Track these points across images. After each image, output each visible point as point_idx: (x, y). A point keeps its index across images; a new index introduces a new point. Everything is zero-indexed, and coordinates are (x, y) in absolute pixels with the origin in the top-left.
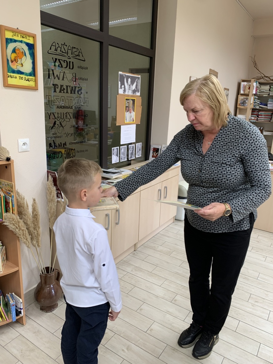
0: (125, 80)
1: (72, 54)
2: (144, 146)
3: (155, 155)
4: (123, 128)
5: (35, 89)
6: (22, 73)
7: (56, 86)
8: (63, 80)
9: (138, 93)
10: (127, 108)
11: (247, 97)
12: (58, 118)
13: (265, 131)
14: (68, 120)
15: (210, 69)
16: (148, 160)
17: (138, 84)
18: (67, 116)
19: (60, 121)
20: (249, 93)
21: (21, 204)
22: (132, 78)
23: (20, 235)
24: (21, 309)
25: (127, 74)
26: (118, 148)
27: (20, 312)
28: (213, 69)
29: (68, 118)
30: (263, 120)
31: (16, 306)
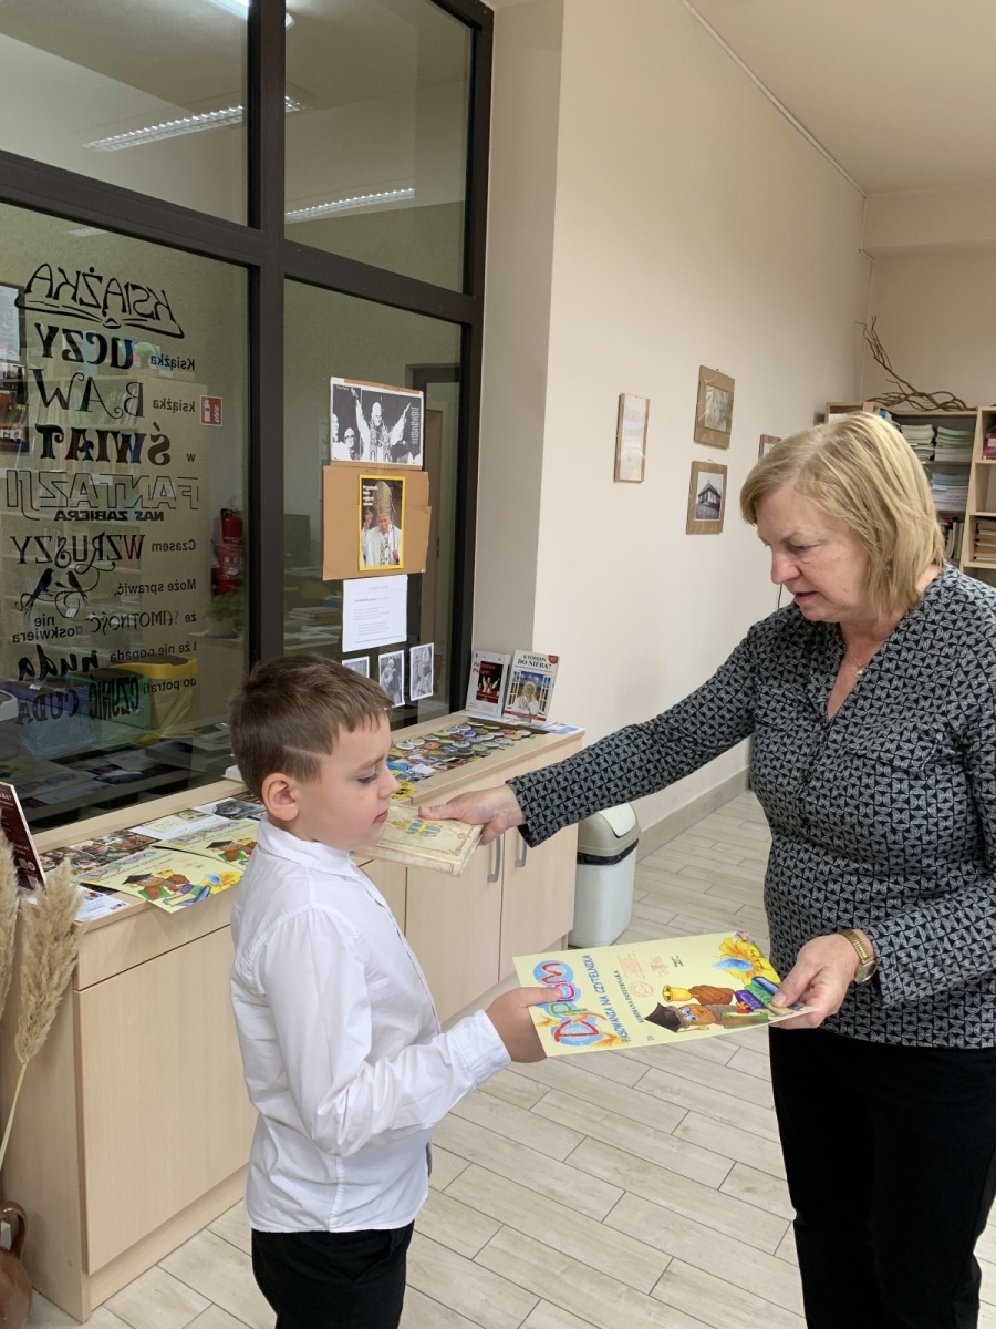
0: (359, 410)
1: (124, 311)
2: (445, 657)
3: (489, 691)
4: (351, 590)
7: (54, 434)
8: (84, 408)
9: (414, 457)
10: (369, 516)
12: (63, 557)
14: (105, 564)
15: (702, 368)
16: (464, 707)
17: (413, 423)
18: (101, 550)
19: (72, 566)
22: (386, 400)
25: (364, 388)
28: (715, 369)
29: (105, 558)
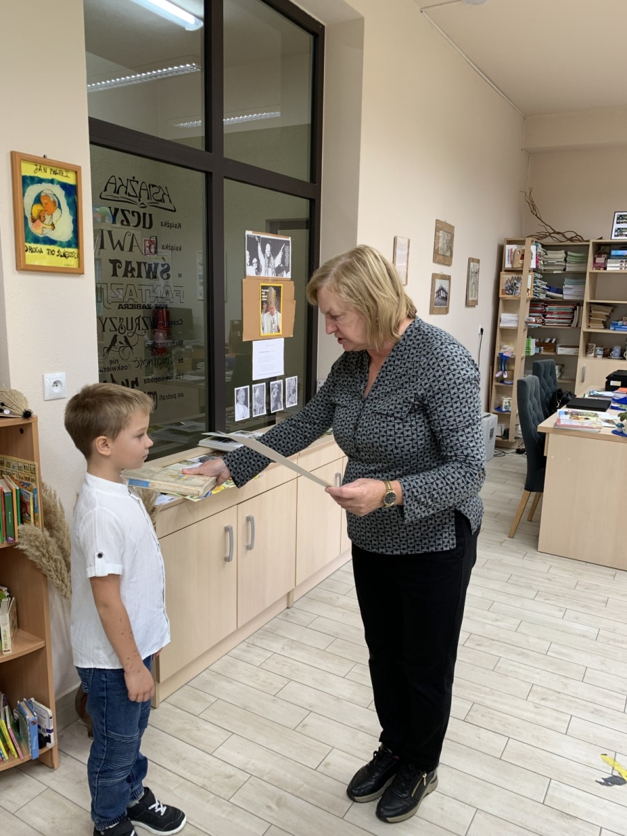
0: (259, 248)
1: (148, 198)
2: (302, 384)
4: (257, 347)
5: (79, 272)
6: (52, 242)
7: (118, 264)
8: (131, 250)
9: (287, 273)
10: (265, 306)
11: (519, 276)
12: (122, 328)
13: (561, 346)
14: (141, 332)
15: (437, 220)
18: (139, 324)
19: (125, 334)
20: (523, 267)
21: (49, 506)
23: (50, 571)
24: (49, 731)
26: (247, 388)
27: (48, 739)
28: (443, 220)
29: (141, 329)
30: (555, 323)
31: (39, 727)
